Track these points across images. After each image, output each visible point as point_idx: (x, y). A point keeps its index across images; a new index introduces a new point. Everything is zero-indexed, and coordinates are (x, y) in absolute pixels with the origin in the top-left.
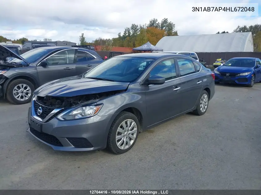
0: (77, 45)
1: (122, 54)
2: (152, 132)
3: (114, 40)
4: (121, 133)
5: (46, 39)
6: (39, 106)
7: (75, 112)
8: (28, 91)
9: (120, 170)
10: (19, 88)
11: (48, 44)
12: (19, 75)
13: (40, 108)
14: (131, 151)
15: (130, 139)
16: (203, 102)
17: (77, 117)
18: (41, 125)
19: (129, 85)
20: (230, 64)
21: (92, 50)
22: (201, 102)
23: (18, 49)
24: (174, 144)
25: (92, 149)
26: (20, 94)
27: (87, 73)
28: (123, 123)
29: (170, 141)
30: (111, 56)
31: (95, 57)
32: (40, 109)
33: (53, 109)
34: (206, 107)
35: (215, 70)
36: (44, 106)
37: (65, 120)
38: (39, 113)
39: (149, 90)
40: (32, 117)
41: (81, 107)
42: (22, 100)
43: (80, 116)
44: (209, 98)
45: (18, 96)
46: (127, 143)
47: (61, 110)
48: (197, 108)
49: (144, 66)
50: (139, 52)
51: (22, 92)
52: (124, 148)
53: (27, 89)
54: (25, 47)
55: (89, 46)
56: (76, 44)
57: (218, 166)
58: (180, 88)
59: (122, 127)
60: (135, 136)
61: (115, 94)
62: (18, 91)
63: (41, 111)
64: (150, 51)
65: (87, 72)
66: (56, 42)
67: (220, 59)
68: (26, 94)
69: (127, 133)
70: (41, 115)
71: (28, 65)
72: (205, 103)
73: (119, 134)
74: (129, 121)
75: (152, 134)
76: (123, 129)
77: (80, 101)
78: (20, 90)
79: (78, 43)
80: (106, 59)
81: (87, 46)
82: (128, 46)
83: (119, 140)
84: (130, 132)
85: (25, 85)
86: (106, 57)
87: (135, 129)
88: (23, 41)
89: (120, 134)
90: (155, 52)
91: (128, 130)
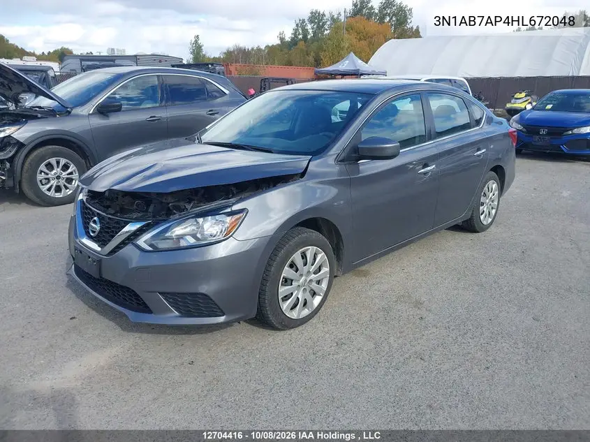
0: (185, 62)
1: (290, 82)
2: (365, 274)
3: (271, 49)
4: (292, 280)
5: (113, 50)
6: (94, 214)
7: (178, 231)
8: (71, 173)
9: (290, 369)
10: (50, 166)
11: (117, 62)
12: (48, 137)
13: (95, 218)
14: (314, 320)
15: (314, 294)
16: (487, 201)
17: (183, 243)
18: (100, 261)
19: (310, 161)
20: (549, 107)
21: (219, 73)
22: (482, 199)
23: (47, 75)
24: (418, 304)
25: (222, 319)
26: (54, 183)
27: (206, 131)
28: (297, 257)
29: (409, 296)
30: (264, 88)
31: (227, 92)
32: (95, 222)
33: (126, 223)
34: (494, 211)
35: (511, 121)
36: (104, 214)
37: (156, 250)
38: (94, 232)
39: (359, 174)
40: (78, 241)
41: (192, 218)
42: (58, 195)
43: (192, 241)
44: (502, 189)
45: (48, 186)
46: (305, 304)
47: (144, 226)
48: (472, 214)
49: (341, 112)
50: (329, 77)
51: (58, 177)
52: (299, 315)
53: (69, 171)
54: (66, 70)
55: (212, 65)
56: (181, 62)
57: (529, 361)
58: (434, 166)
59: (292, 266)
60: (324, 285)
61: (274, 186)
62: (47, 174)
63: (97, 227)
64: (356, 74)
65: (207, 128)
66: (136, 56)
67: (523, 95)
68: (66, 181)
69: (306, 280)
70: (98, 236)
71: (70, 112)
72: (493, 201)
73: (287, 281)
74: (310, 251)
75: (364, 279)
76: (297, 270)
77: (190, 202)
78: (53, 173)
79: (187, 58)
80: (252, 97)
81: (208, 65)
82: (304, 63)
83: (285, 297)
84: (313, 276)
85: (63, 161)
86: (252, 91)
87: (326, 269)
88: (61, 55)
89: (289, 282)
90: (366, 77)
91: (309, 272)
